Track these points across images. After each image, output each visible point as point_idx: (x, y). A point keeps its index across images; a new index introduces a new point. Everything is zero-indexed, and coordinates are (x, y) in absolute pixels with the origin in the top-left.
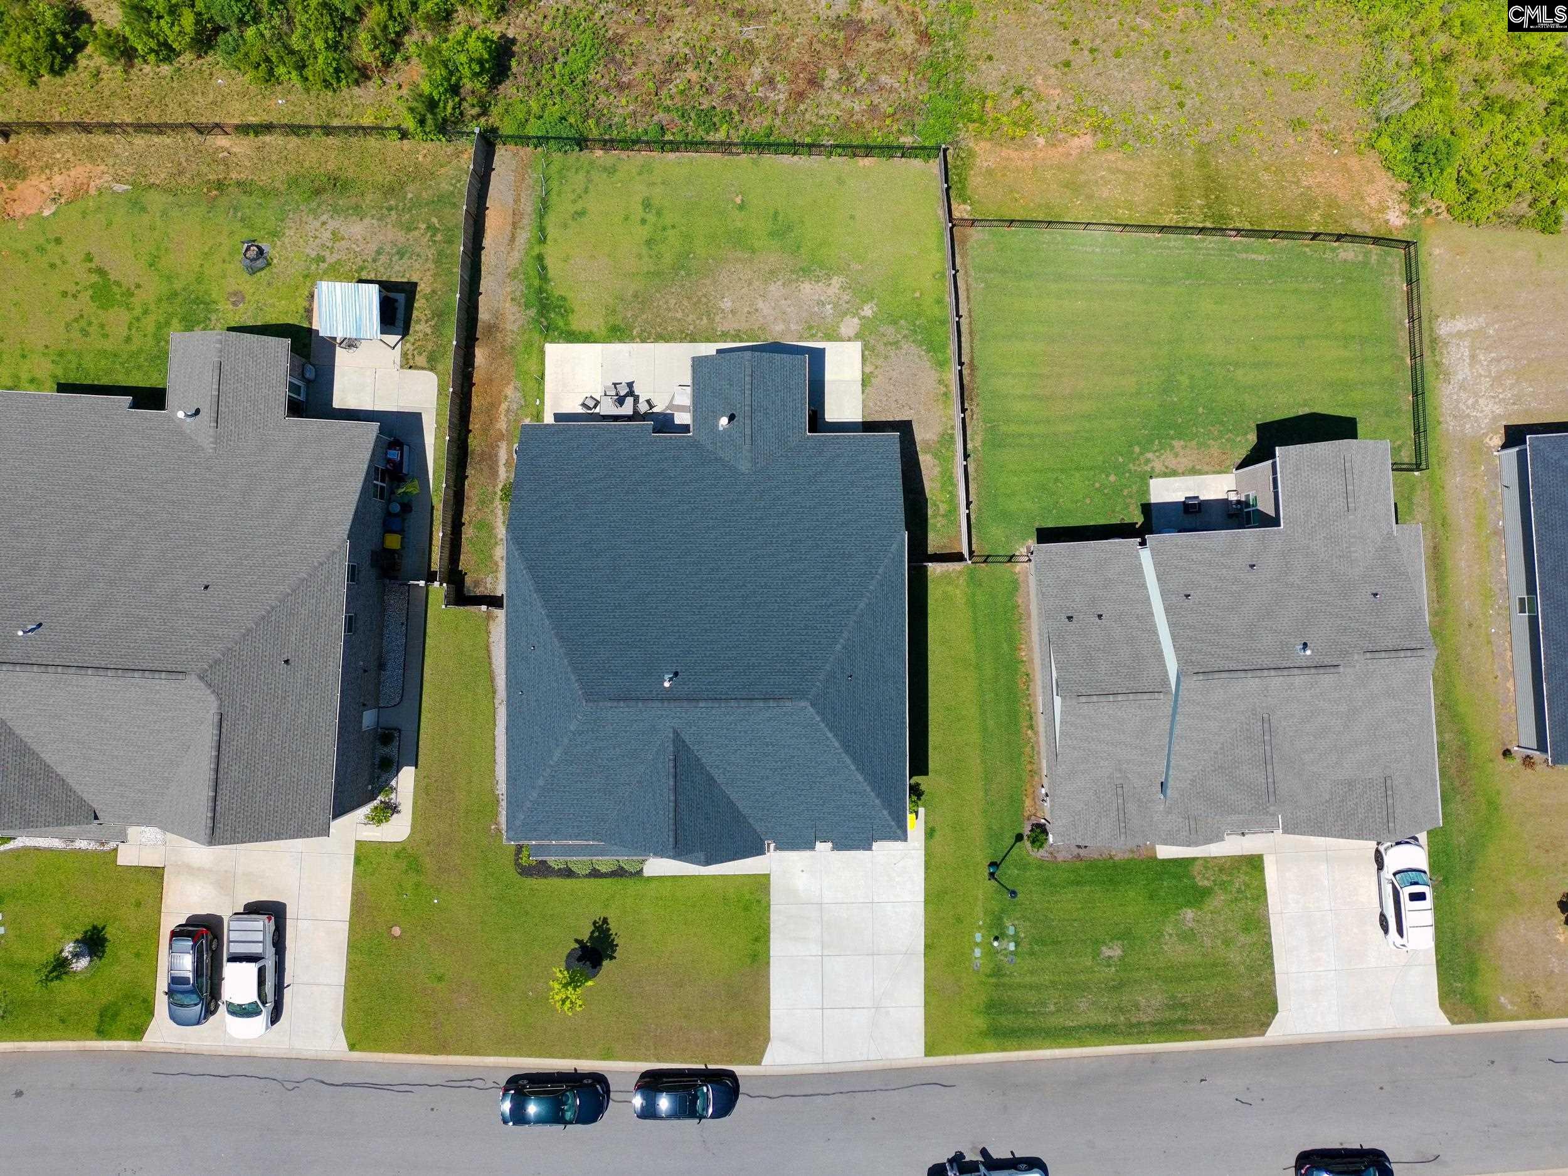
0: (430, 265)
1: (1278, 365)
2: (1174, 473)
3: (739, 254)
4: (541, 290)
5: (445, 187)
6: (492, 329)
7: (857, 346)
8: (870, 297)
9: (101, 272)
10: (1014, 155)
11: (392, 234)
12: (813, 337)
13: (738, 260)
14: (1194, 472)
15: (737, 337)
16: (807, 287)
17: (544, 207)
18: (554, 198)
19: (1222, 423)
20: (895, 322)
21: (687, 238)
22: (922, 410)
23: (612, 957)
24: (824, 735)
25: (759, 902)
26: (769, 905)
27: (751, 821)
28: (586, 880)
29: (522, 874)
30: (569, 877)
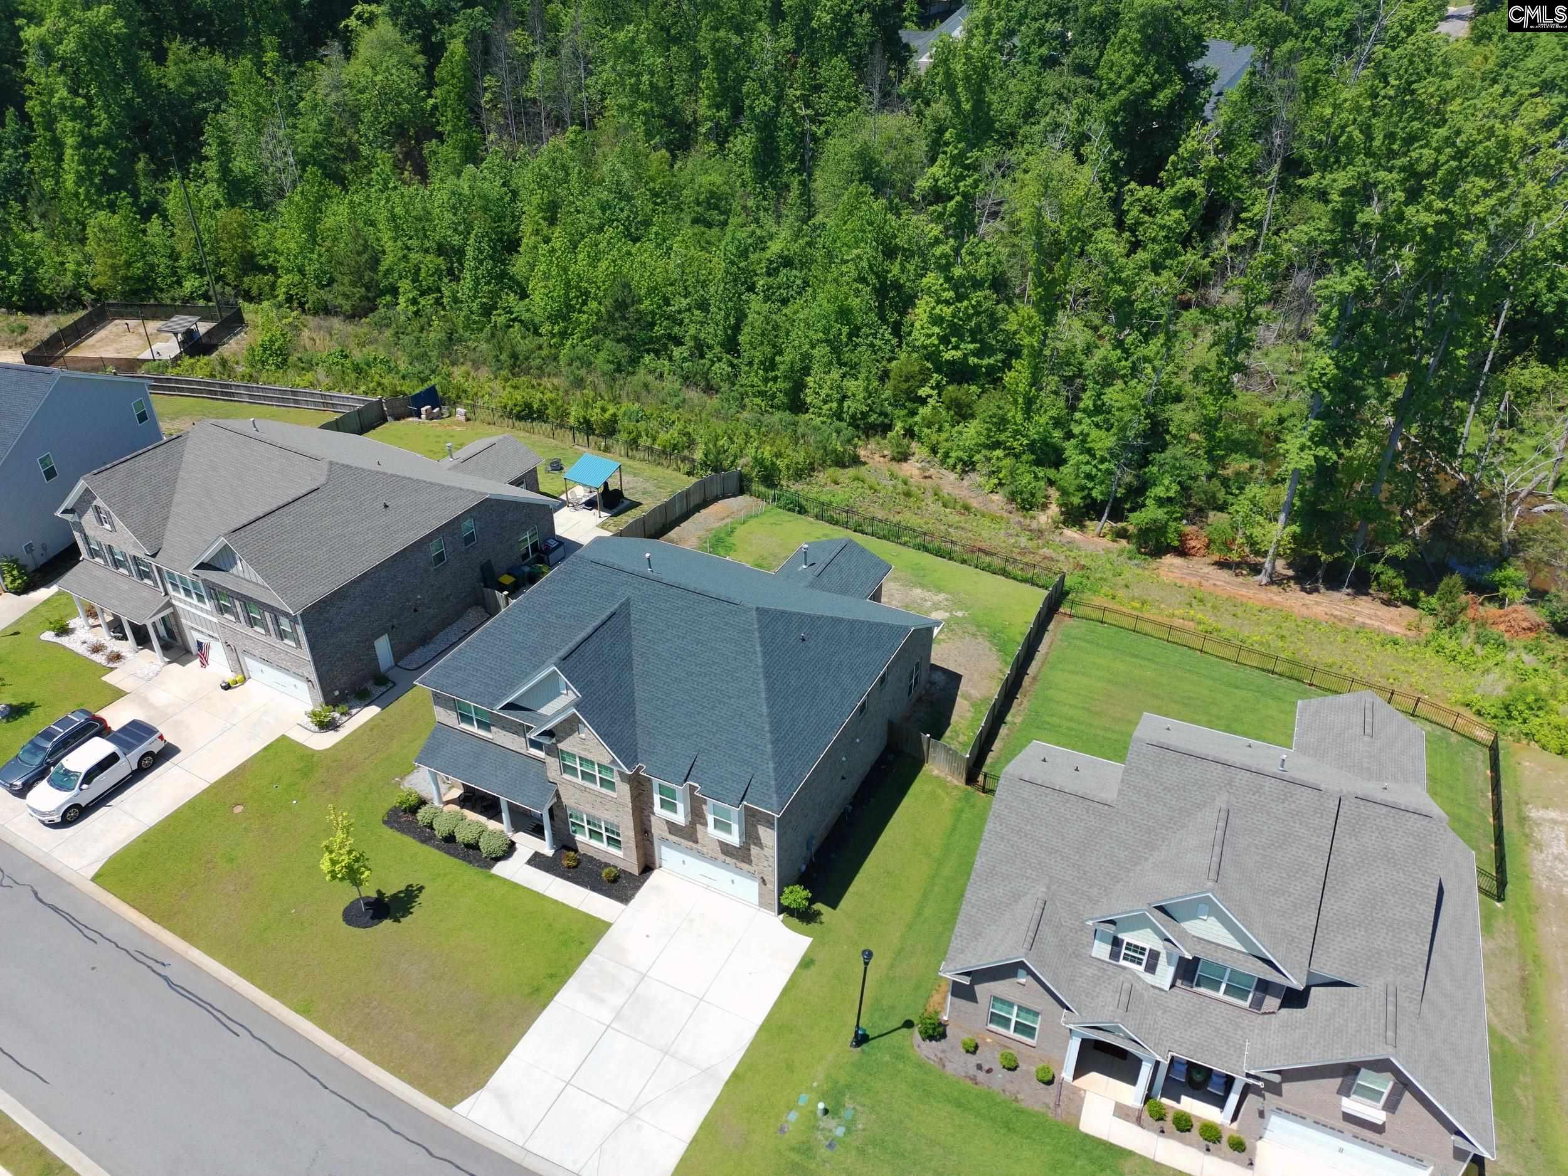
22: (976, 676)
23: (397, 920)
24: (754, 646)
25: (582, 943)
26: (589, 952)
27: (639, 731)
28: (435, 851)
29: (385, 822)
30: (423, 842)
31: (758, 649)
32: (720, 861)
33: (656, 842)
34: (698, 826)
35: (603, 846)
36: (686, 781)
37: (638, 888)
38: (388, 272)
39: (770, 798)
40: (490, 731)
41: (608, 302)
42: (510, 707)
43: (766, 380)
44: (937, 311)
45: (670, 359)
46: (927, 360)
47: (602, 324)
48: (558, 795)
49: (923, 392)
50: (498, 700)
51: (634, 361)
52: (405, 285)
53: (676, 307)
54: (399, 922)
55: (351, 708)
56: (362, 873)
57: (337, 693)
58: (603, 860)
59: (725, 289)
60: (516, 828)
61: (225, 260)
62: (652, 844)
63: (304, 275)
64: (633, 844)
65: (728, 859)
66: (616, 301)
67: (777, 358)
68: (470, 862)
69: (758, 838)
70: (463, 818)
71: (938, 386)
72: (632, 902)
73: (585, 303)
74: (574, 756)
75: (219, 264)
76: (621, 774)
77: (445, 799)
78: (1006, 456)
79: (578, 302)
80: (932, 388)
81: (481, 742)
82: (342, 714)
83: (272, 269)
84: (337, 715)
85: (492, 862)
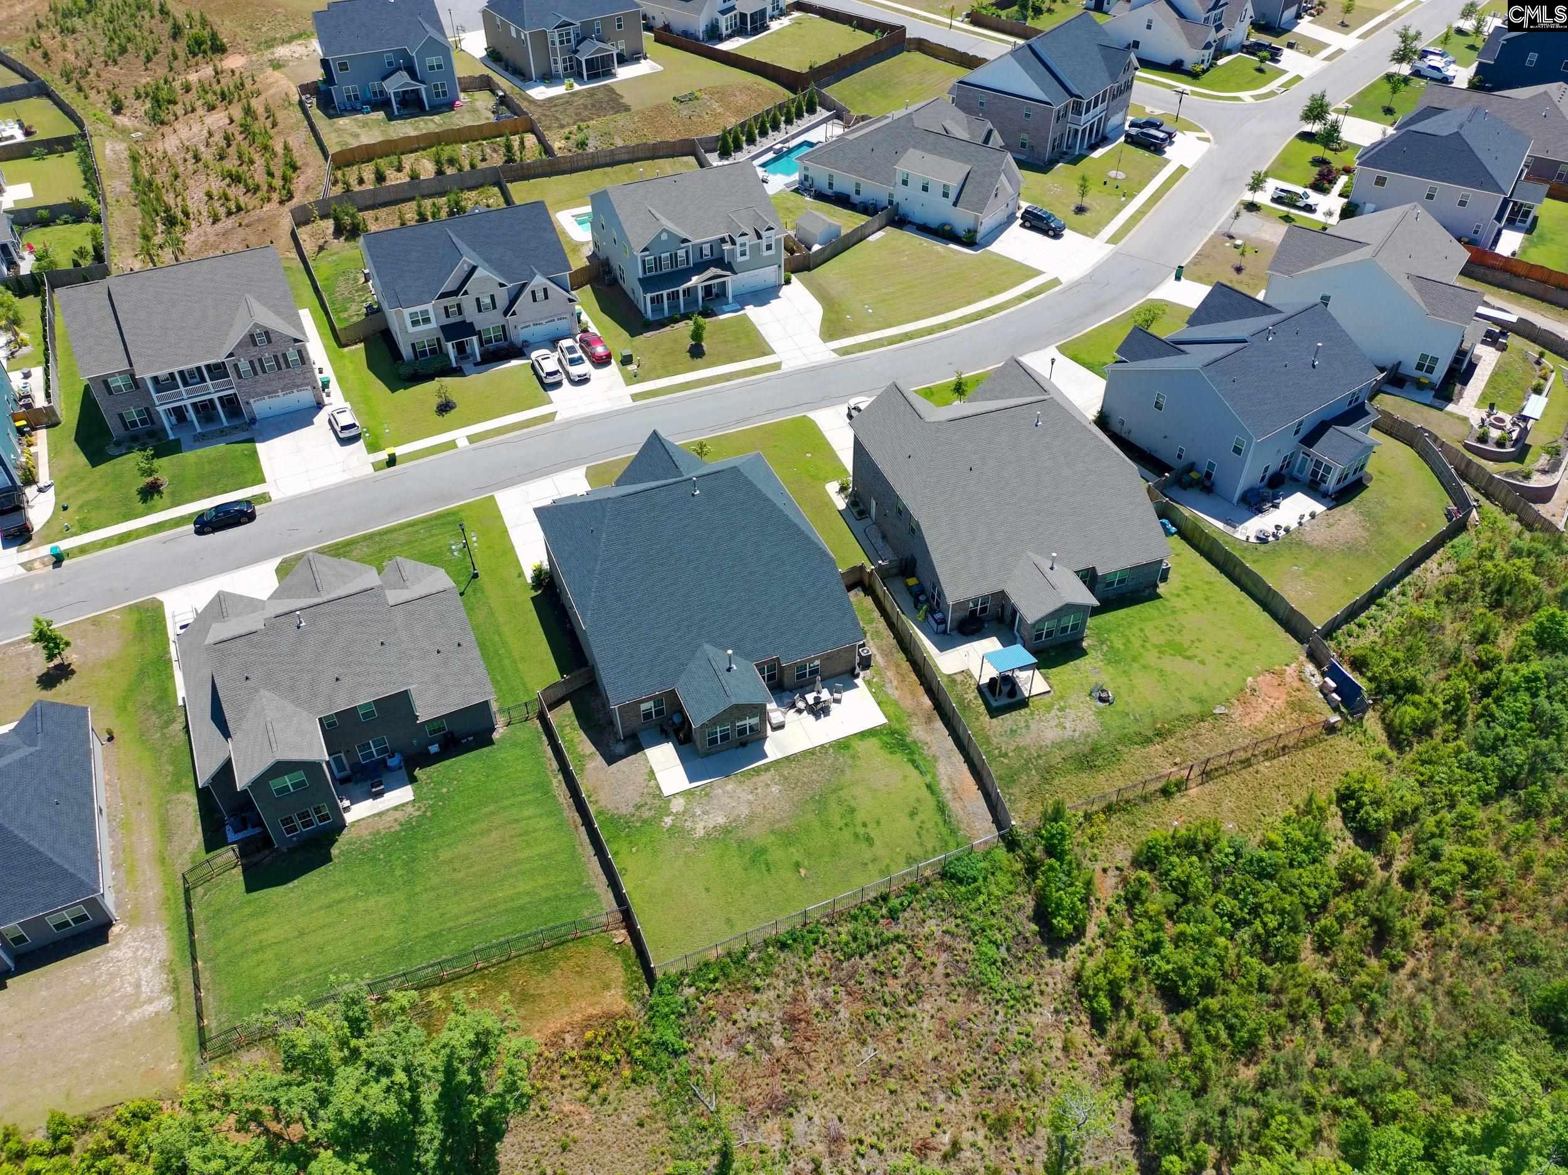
0: (991, 733)
1: (321, 908)
2: (396, 808)
3: (782, 825)
4: (912, 753)
5: (1016, 790)
6: (929, 720)
7: (667, 792)
8: (672, 830)
9: (1189, 658)
10: (591, 1011)
11: (1026, 740)
12: (703, 788)
13: (782, 820)
14: (380, 814)
15: (757, 771)
16: (721, 820)
17: (942, 808)
18: (938, 818)
19: (363, 853)
20: (644, 821)
21: (826, 825)
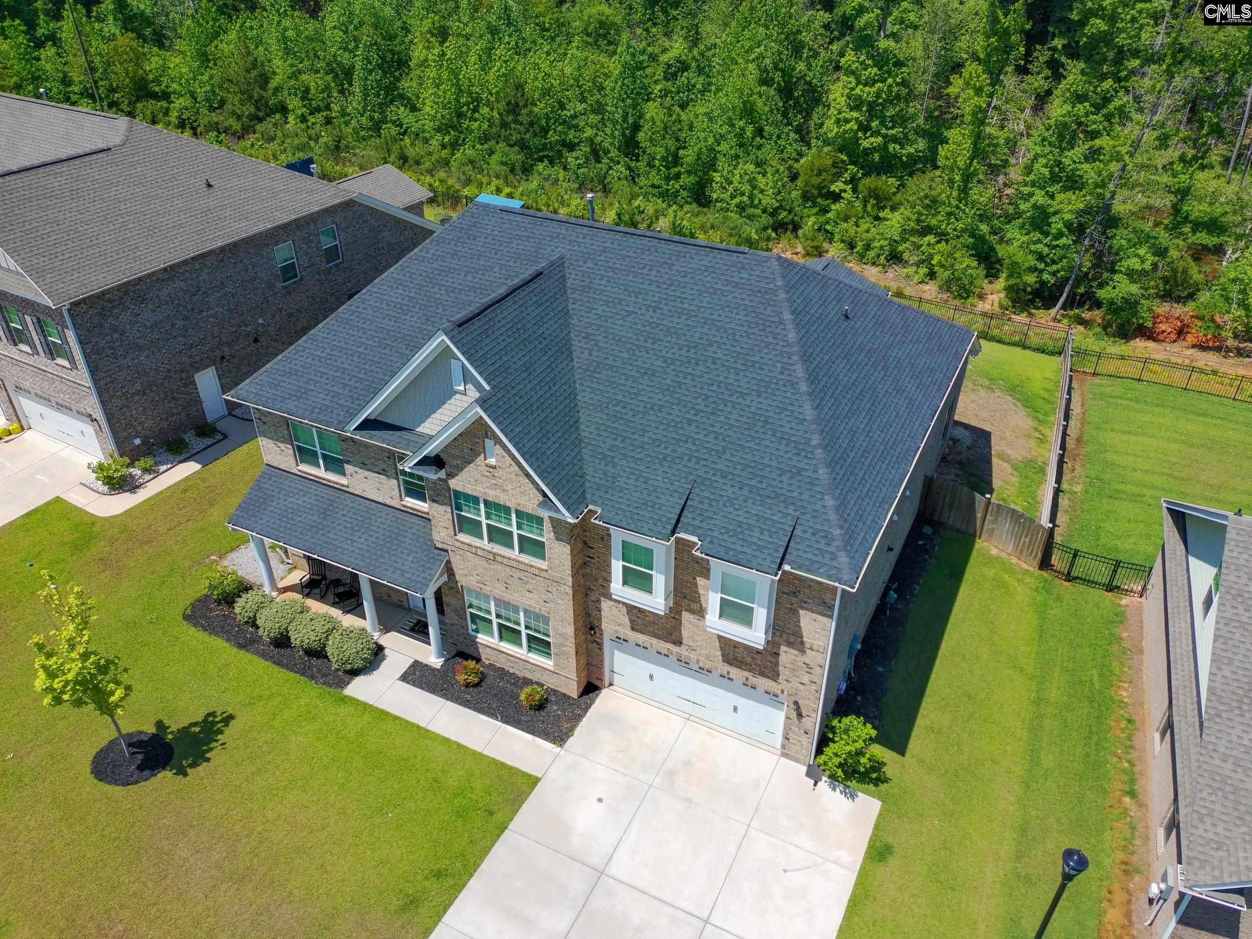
22: (1008, 433)
23: (182, 772)
24: (779, 313)
25: (491, 813)
26: (502, 828)
27: (587, 454)
28: (257, 660)
29: (186, 617)
30: (241, 646)
31: (787, 316)
32: (716, 674)
33: (607, 644)
34: (686, 616)
35: (521, 651)
36: (673, 532)
37: (578, 718)
38: (277, 90)
39: (834, 558)
40: (343, 473)
41: (502, 105)
42: (368, 425)
43: (668, 179)
44: (857, 91)
45: (565, 169)
46: (841, 151)
47: (494, 130)
48: (449, 570)
49: (836, 187)
50: (353, 416)
51: (527, 170)
52: (294, 103)
53: (572, 112)
54: (185, 775)
55: (158, 464)
56: (112, 693)
57: (137, 441)
58: (520, 674)
59: (623, 84)
60: (386, 626)
61: (118, 87)
62: (600, 645)
63: (195, 99)
64: (571, 648)
65: (734, 672)
66: (508, 104)
67: (681, 152)
68: (312, 677)
69: (798, 634)
70: (304, 610)
71: (853, 181)
72: (571, 741)
73: (476, 110)
74: (476, 500)
75: (112, 90)
76: (557, 524)
77: (281, 585)
78: (939, 242)
79: (469, 108)
80: (845, 183)
81: (331, 492)
82: (146, 471)
83: (166, 96)
84: (137, 472)
85: (346, 678)
